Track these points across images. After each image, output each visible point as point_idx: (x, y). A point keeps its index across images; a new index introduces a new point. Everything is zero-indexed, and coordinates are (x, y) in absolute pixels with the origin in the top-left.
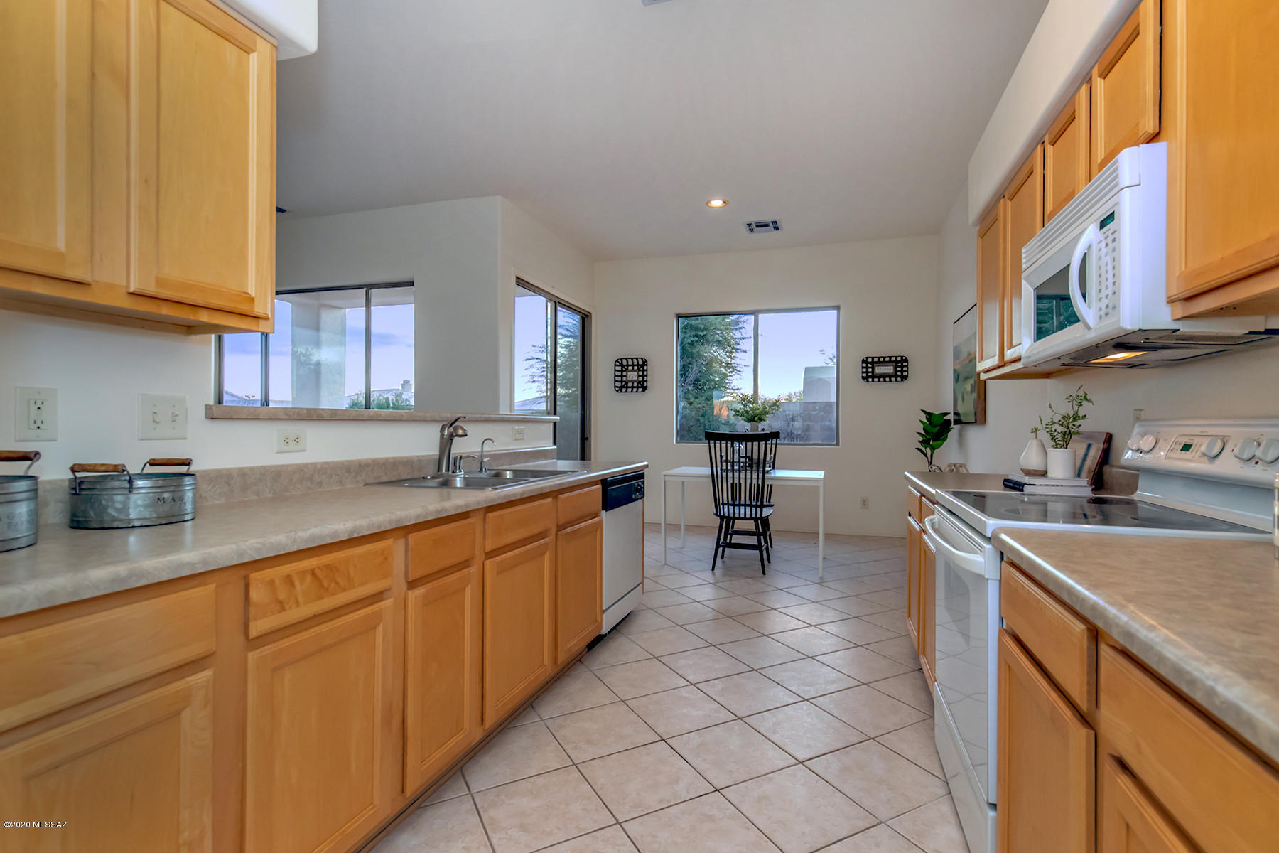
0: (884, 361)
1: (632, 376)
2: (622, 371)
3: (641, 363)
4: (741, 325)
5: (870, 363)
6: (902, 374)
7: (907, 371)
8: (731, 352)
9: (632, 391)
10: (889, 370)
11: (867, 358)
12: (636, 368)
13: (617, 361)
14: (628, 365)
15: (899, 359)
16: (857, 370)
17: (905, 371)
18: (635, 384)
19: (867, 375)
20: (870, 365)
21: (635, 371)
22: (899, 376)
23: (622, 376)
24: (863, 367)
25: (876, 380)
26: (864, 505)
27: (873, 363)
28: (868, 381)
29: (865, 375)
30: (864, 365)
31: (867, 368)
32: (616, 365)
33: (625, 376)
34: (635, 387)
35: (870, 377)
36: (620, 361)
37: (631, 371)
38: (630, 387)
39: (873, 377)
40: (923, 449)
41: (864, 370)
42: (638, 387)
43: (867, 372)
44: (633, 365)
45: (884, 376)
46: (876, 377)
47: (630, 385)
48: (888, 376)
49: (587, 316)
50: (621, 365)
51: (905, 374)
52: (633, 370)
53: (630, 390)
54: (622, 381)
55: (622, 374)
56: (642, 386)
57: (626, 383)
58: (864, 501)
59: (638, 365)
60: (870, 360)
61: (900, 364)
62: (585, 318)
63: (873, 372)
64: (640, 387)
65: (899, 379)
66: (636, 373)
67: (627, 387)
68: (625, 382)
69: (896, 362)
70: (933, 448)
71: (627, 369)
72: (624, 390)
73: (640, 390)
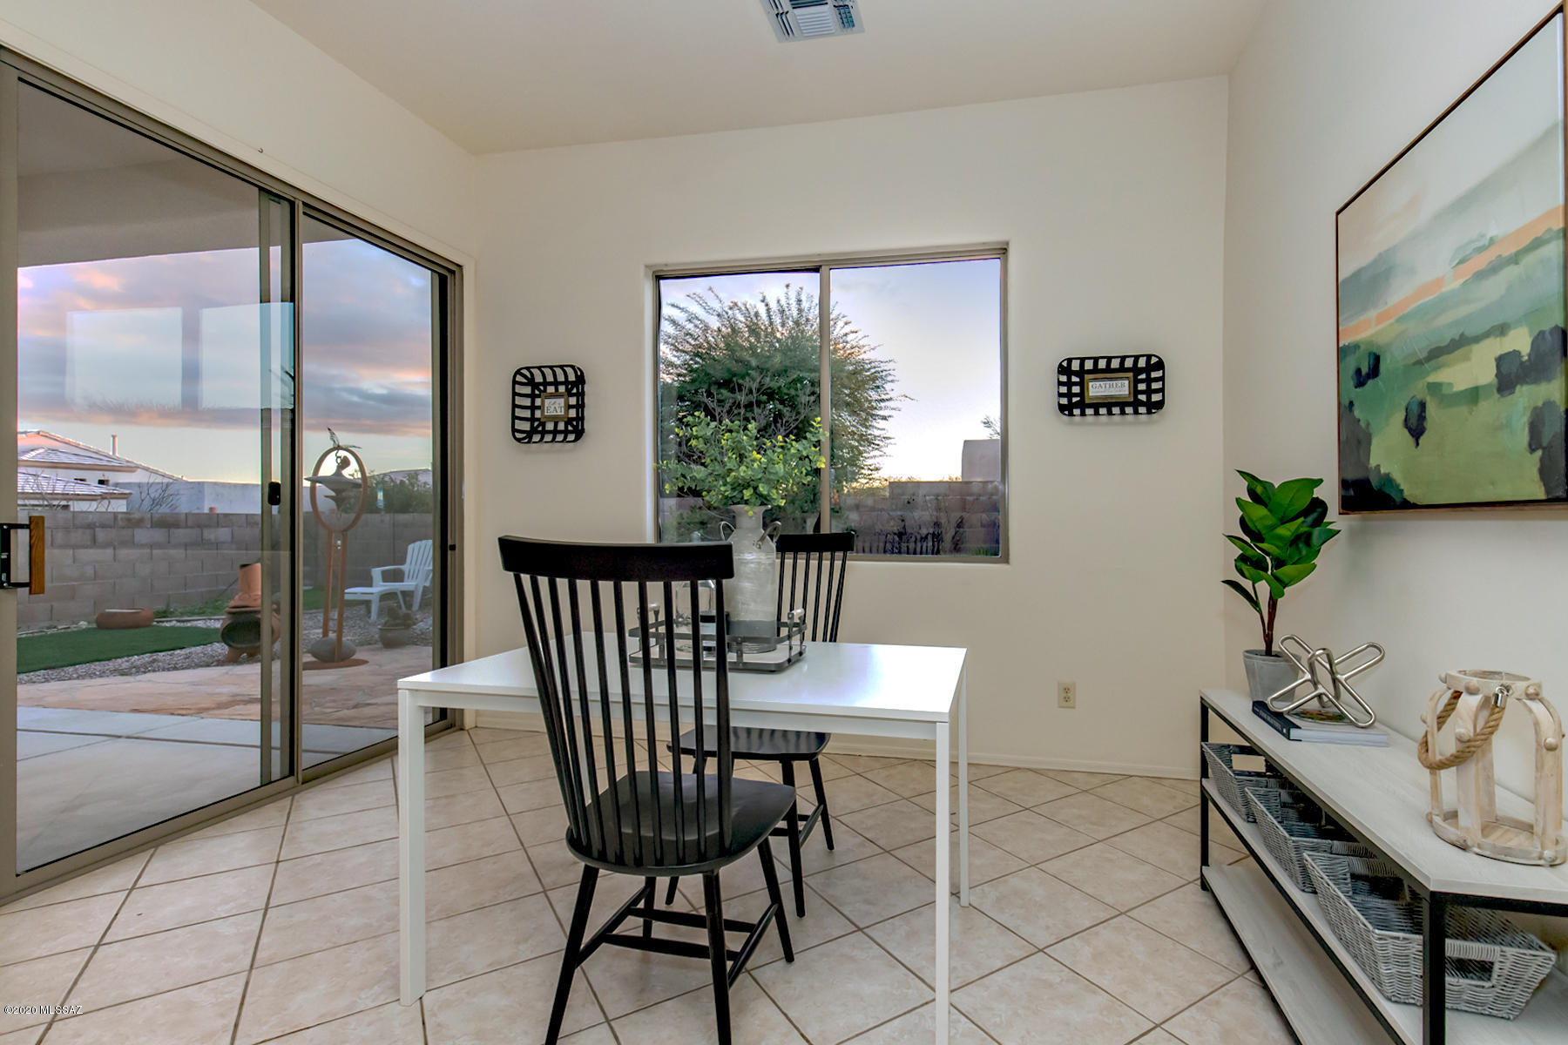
0: (1108, 370)
1: (554, 407)
2: (533, 396)
3: (572, 378)
4: (878, 383)
5: (1076, 373)
6: (1149, 398)
7: (1162, 390)
8: (866, 420)
9: (553, 440)
10: (1120, 388)
11: (1070, 360)
12: (562, 389)
13: (518, 372)
14: (545, 384)
15: (1142, 363)
16: (1047, 389)
17: (1157, 391)
18: (561, 426)
19: (1070, 400)
20: (1075, 379)
21: (561, 396)
22: (1142, 403)
23: (533, 408)
24: (1060, 383)
25: (1089, 411)
26: (1067, 699)
27: (1081, 373)
28: (1071, 414)
29: (1064, 401)
30: (1064, 378)
31: (1069, 384)
32: (515, 382)
33: (539, 408)
34: (561, 432)
35: (1077, 405)
36: (525, 372)
37: (551, 396)
38: (549, 432)
39: (1082, 406)
40: (1247, 584)
41: (1064, 390)
42: (566, 432)
43: (1069, 395)
44: (556, 383)
45: (1109, 405)
46: (1090, 406)
47: (550, 426)
48: (1116, 404)
49: (452, 272)
50: (531, 382)
51: (1156, 398)
52: (556, 395)
53: (548, 437)
54: (532, 419)
55: (533, 402)
56: (575, 428)
57: (543, 424)
58: (1067, 690)
59: (566, 382)
60: (1075, 366)
61: (1143, 376)
62: (446, 279)
63: (1082, 394)
64: (571, 432)
65: (1142, 410)
66: (561, 401)
67: (544, 433)
68: (538, 419)
69: (1136, 370)
70: (1280, 584)
71: (545, 390)
72: (536, 438)
73: (571, 437)
